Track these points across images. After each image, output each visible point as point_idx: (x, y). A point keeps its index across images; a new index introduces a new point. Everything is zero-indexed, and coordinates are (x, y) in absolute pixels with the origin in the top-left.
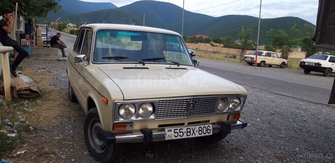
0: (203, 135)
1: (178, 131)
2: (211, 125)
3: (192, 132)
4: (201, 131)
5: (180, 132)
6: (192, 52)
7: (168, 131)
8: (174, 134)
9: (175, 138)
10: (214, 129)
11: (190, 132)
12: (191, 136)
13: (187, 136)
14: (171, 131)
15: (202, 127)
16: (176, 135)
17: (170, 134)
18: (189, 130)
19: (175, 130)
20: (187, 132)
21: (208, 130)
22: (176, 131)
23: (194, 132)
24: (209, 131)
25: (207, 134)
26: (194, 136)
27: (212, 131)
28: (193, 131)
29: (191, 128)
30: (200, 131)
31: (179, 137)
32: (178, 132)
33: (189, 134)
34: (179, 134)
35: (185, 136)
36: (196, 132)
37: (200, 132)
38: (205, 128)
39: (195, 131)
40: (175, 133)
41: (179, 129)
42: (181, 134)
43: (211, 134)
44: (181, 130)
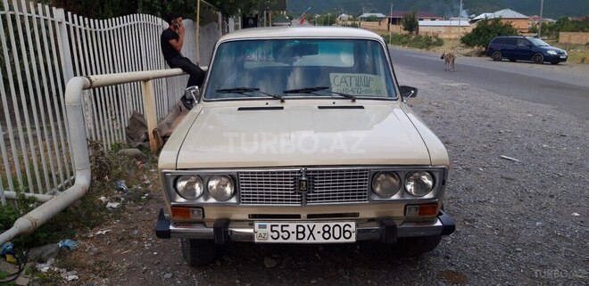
0: (332, 240)
1: (279, 229)
2: (353, 224)
3: (307, 232)
4: (328, 232)
5: (283, 231)
7: (260, 227)
8: (272, 234)
9: (270, 240)
10: (359, 232)
11: (303, 232)
12: (305, 241)
13: (297, 238)
14: (265, 227)
15: (332, 224)
16: (275, 235)
17: (264, 233)
18: (301, 229)
19: (272, 226)
20: (298, 232)
21: (345, 232)
22: (274, 228)
23: (311, 233)
24: (347, 235)
25: (342, 240)
26: (311, 241)
27: (354, 235)
28: (311, 232)
29: (305, 225)
30: (325, 232)
31: (280, 240)
32: (280, 231)
33: (301, 236)
34: (281, 234)
35: (293, 239)
36: (317, 234)
37: (327, 235)
38: (337, 229)
39: (315, 232)
40: (272, 231)
41: (280, 224)
42: (286, 235)
43: (353, 239)
44: (285, 228)
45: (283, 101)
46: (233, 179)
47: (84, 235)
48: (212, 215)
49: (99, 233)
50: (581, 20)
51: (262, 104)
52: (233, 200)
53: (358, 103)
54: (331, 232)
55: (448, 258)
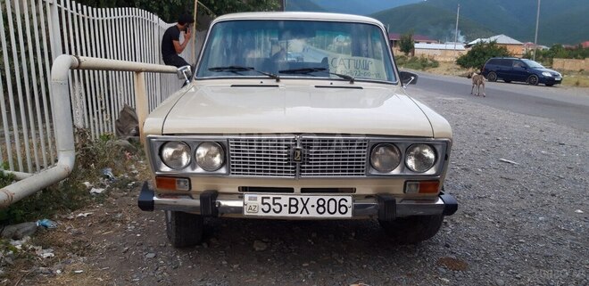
0: (327, 215)
1: (270, 202)
2: (349, 199)
3: (300, 206)
4: (323, 206)
5: (274, 204)
6: (555, 75)
7: (250, 199)
8: (263, 206)
9: (261, 214)
10: (356, 208)
11: (296, 206)
12: (298, 215)
13: (290, 212)
14: (256, 199)
15: (327, 198)
16: (266, 208)
17: (254, 206)
18: (294, 202)
19: (263, 198)
20: (291, 206)
21: (340, 206)
22: (265, 201)
23: (305, 207)
24: (343, 209)
25: (338, 215)
26: (305, 215)
27: (350, 210)
28: (305, 205)
29: (298, 198)
30: (319, 206)
31: (272, 214)
32: (271, 203)
33: (293, 209)
34: (273, 207)
35: (285, 213)
36: (311, 208)
37: (321, 210)
38: (332, 203)
39: (308, 206)
40: (263, 204)
41: (272, 197)
42: (277, 208)
43: (349, 215)
44: (276, 201)
45: (278, 80)
46: (223, 147)
47: (64, 217)
48: (199, 186)
49: (80, 215)
50: (574, 47)
51: (257, 82)
52: (223, 171)
53: (356, 84)
54: (326, 206)
55: (448, 246)
